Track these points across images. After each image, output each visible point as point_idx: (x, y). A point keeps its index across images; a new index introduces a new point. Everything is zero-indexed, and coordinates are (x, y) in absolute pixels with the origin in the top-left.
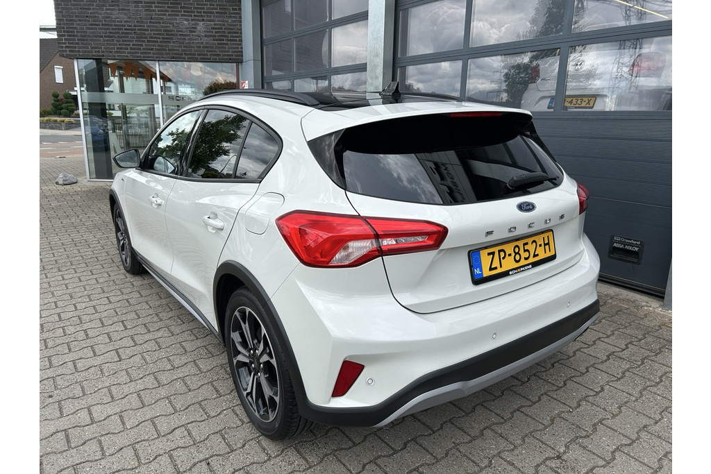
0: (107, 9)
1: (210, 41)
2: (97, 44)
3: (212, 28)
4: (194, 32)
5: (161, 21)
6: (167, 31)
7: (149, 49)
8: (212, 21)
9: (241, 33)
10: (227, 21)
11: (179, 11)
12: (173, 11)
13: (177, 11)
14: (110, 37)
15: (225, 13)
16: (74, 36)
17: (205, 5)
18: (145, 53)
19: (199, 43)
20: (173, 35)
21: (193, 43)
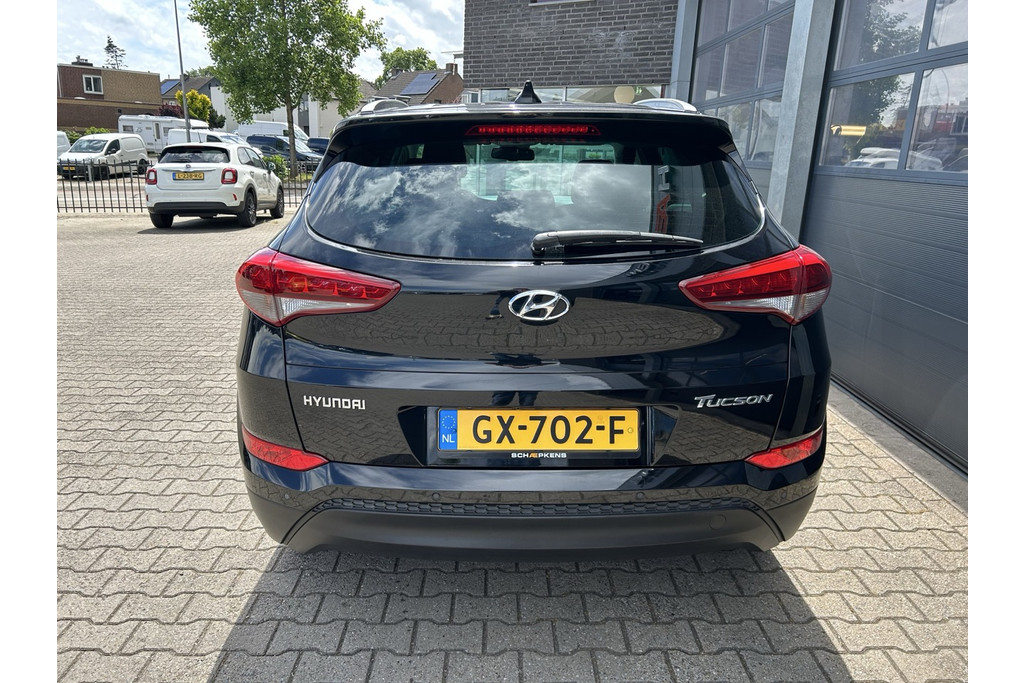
0: (516, 26)
1: (629, 56)
2: (501, 71)
3: (635, 39)
4: (612, 46)
5: (574, 35)
6: (579, 47)
7: (555, 74)
8: (636, 28)
9: (673, 42)
10: (656, 27)
11: (596, 20)
12: (588, 20)
13: (593, 20)
14: (515, 60)
15: (655, 15)
16: (480, 62)
17: (629, 6)
18: (551, 79)
19: (615, 61)
20: (585, 52)
21: (608, 61)
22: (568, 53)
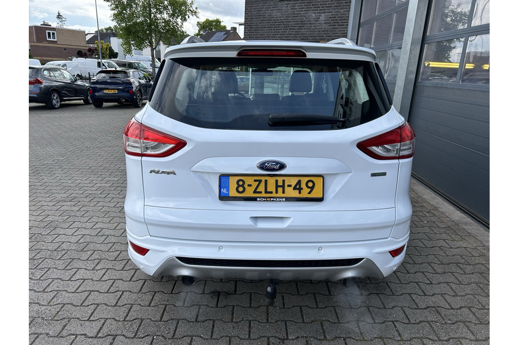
0: (271, 10)
1: (326, 26)
2: (263, 32)
3: (330, 18)
4: (318, 21)
5: (299, 15)
6: (302, 21)
7: (290, 34)
8: (330, 12)
9: (348, 20)
10: (340, 12)
11: (311, 8)
12: (306, 8)
13: (309, 8)
14: (270, 27)
15: (340, 6)
16: (252, 28)
17: (327, 1)
19: (320, 28)
20: (305, 24)
21: (316, 28)
22: (296, 24)
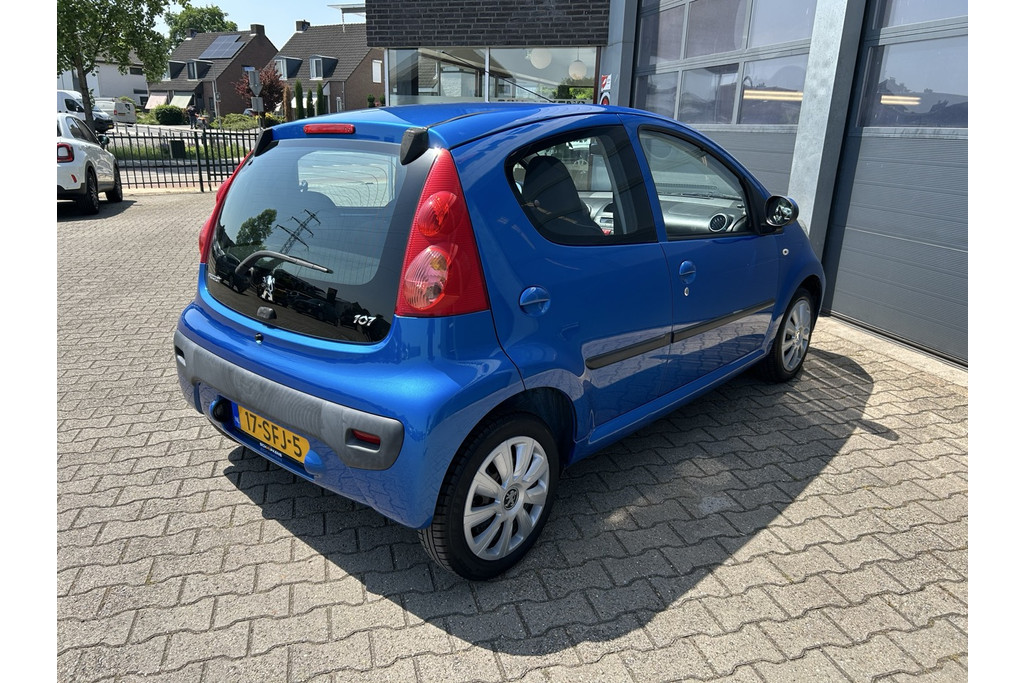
1: (561, 14)
4: (542, 3)
7: (478, 32)
18: (473, 38)
19: (546, 19)
20: (512, 9)
21: (538, 20)
22: (492, 9)
